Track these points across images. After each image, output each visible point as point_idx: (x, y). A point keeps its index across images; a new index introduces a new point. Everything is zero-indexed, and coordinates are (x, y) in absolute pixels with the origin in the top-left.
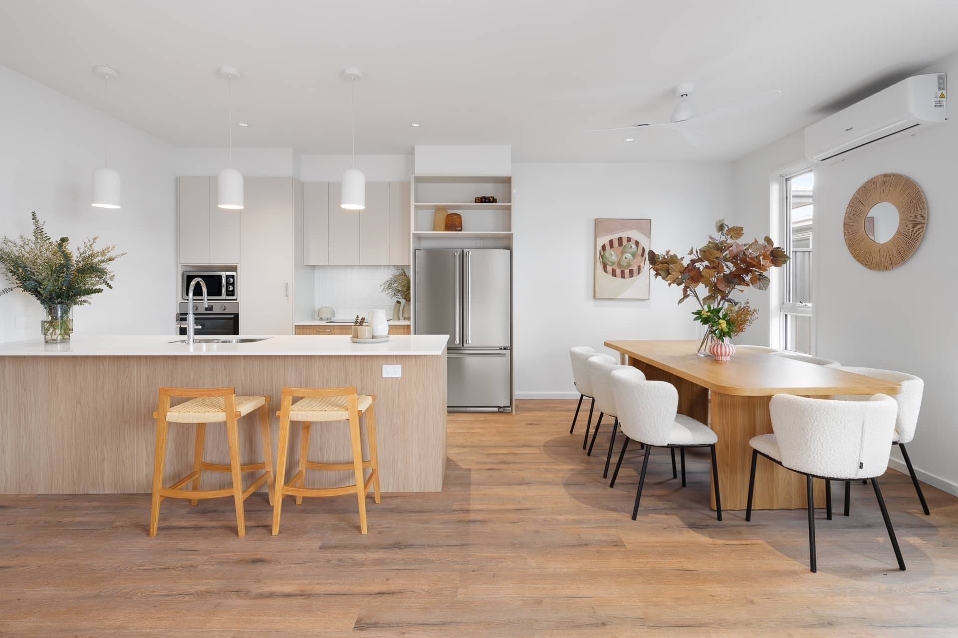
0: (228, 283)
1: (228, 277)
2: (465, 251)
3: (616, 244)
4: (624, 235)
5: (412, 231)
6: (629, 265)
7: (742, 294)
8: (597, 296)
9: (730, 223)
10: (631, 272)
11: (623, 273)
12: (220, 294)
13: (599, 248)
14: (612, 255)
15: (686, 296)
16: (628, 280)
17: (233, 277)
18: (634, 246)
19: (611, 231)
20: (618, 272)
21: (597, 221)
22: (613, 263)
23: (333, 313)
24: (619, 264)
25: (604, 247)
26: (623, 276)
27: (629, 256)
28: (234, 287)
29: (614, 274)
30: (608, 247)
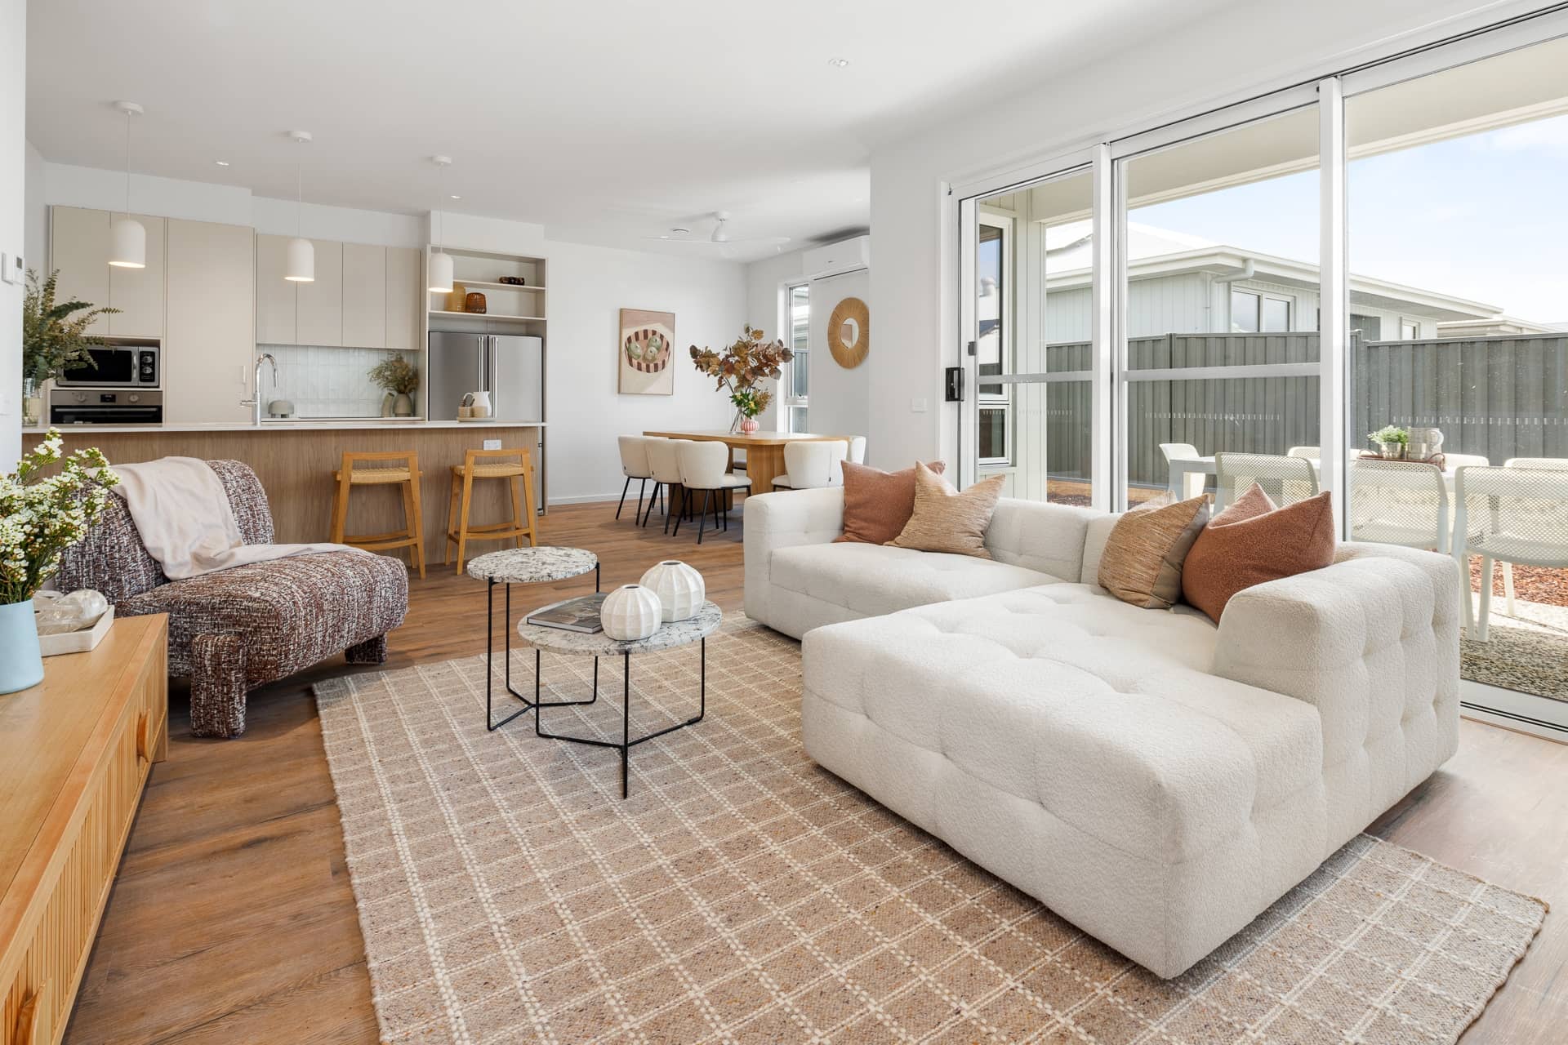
0: (142, 364)
1: (142, 355)
2: (491, 336)
3: (641, 336)
4: (650, 328)
5: (428, 310)
6: (654, 359)
7: (761, 384)
8: (622, 391)
9: (754, 327)
10: (656, 366)
11: (648, 366)
12: (129, 379)
13: (625, 339)
14: (638, 348)
15: (721, 385)
16: (653, 374)
17: (152, 354)
18: (658, 339)
19: (637, 323)
20: (644, 366)
21: (621, 310)
22: (639, 357)
23: (292, 408)
24: (645, 359)
25: (629, 340)
26: (648, 371)
27: (654, 349)
28: (153, 369)
29: (639, 368)
30: (633, 339)
